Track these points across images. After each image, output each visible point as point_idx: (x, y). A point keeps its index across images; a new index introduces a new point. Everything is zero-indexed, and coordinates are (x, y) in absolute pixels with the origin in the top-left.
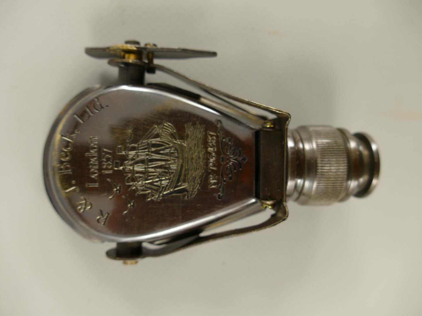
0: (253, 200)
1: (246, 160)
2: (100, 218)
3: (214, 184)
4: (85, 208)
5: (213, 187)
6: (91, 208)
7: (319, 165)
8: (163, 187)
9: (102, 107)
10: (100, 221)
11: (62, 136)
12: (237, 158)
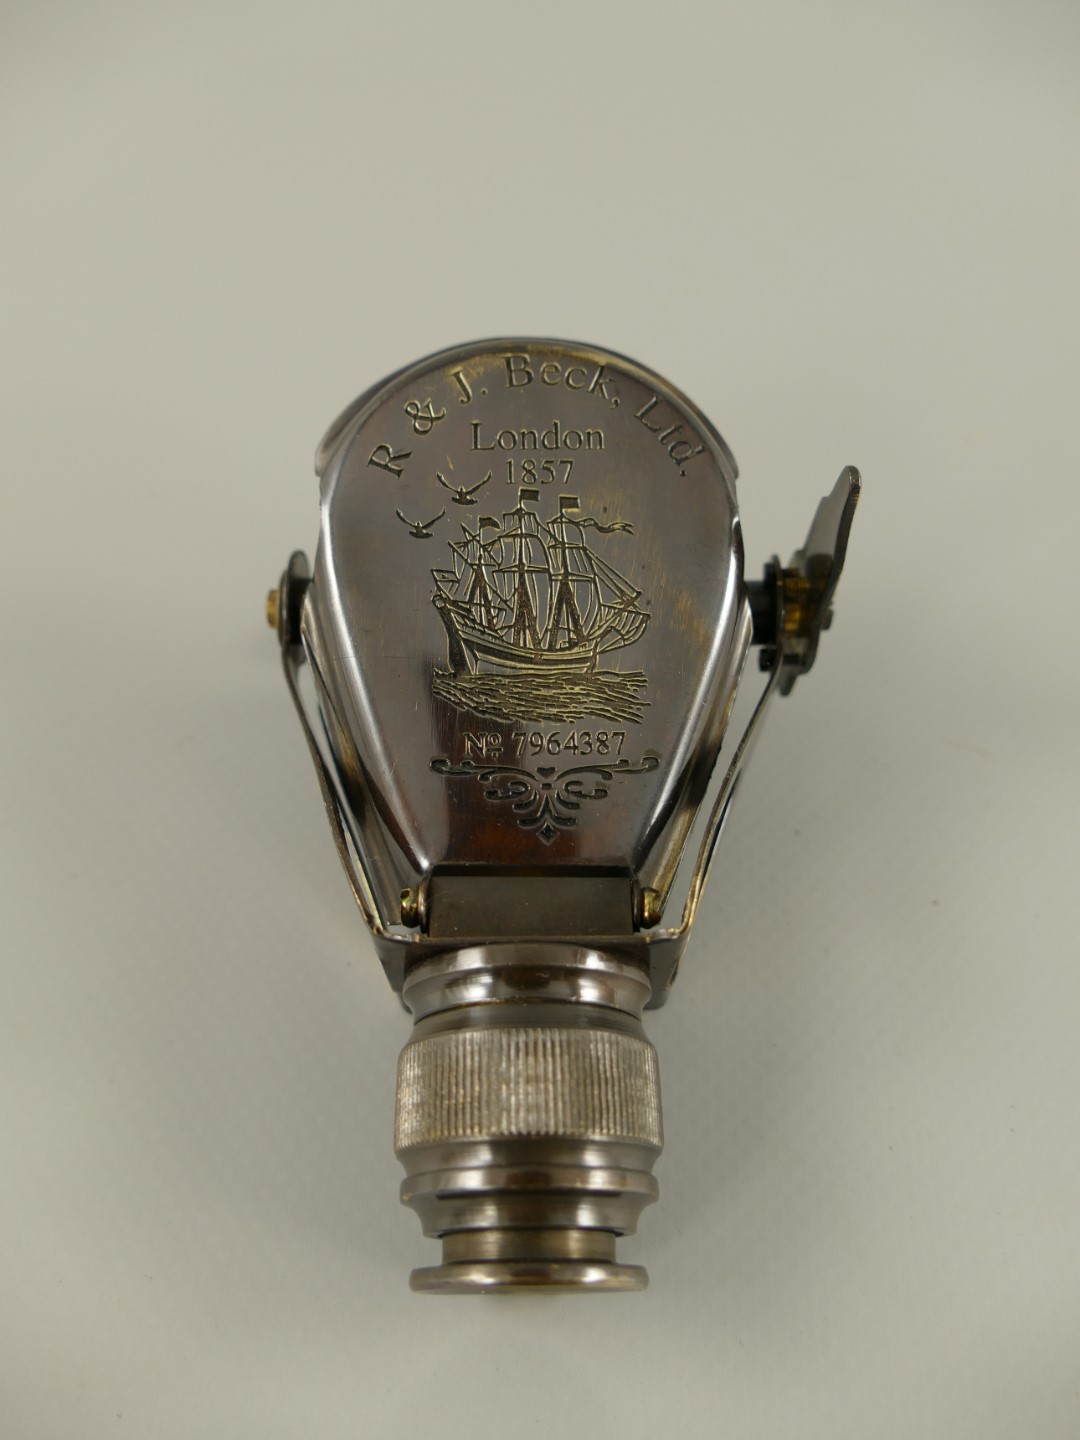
0: (425, 863)
1: (543, 841)
2: (389, 453)
3: (476, 749)
4: (415, 417)
5: (468, 744)
6: (416, 430)
7: (522, 1038)
8: (469, 611)
9: (679, 462)
10: (383, 452)
11: (603, 368)
12: (550, 811)
